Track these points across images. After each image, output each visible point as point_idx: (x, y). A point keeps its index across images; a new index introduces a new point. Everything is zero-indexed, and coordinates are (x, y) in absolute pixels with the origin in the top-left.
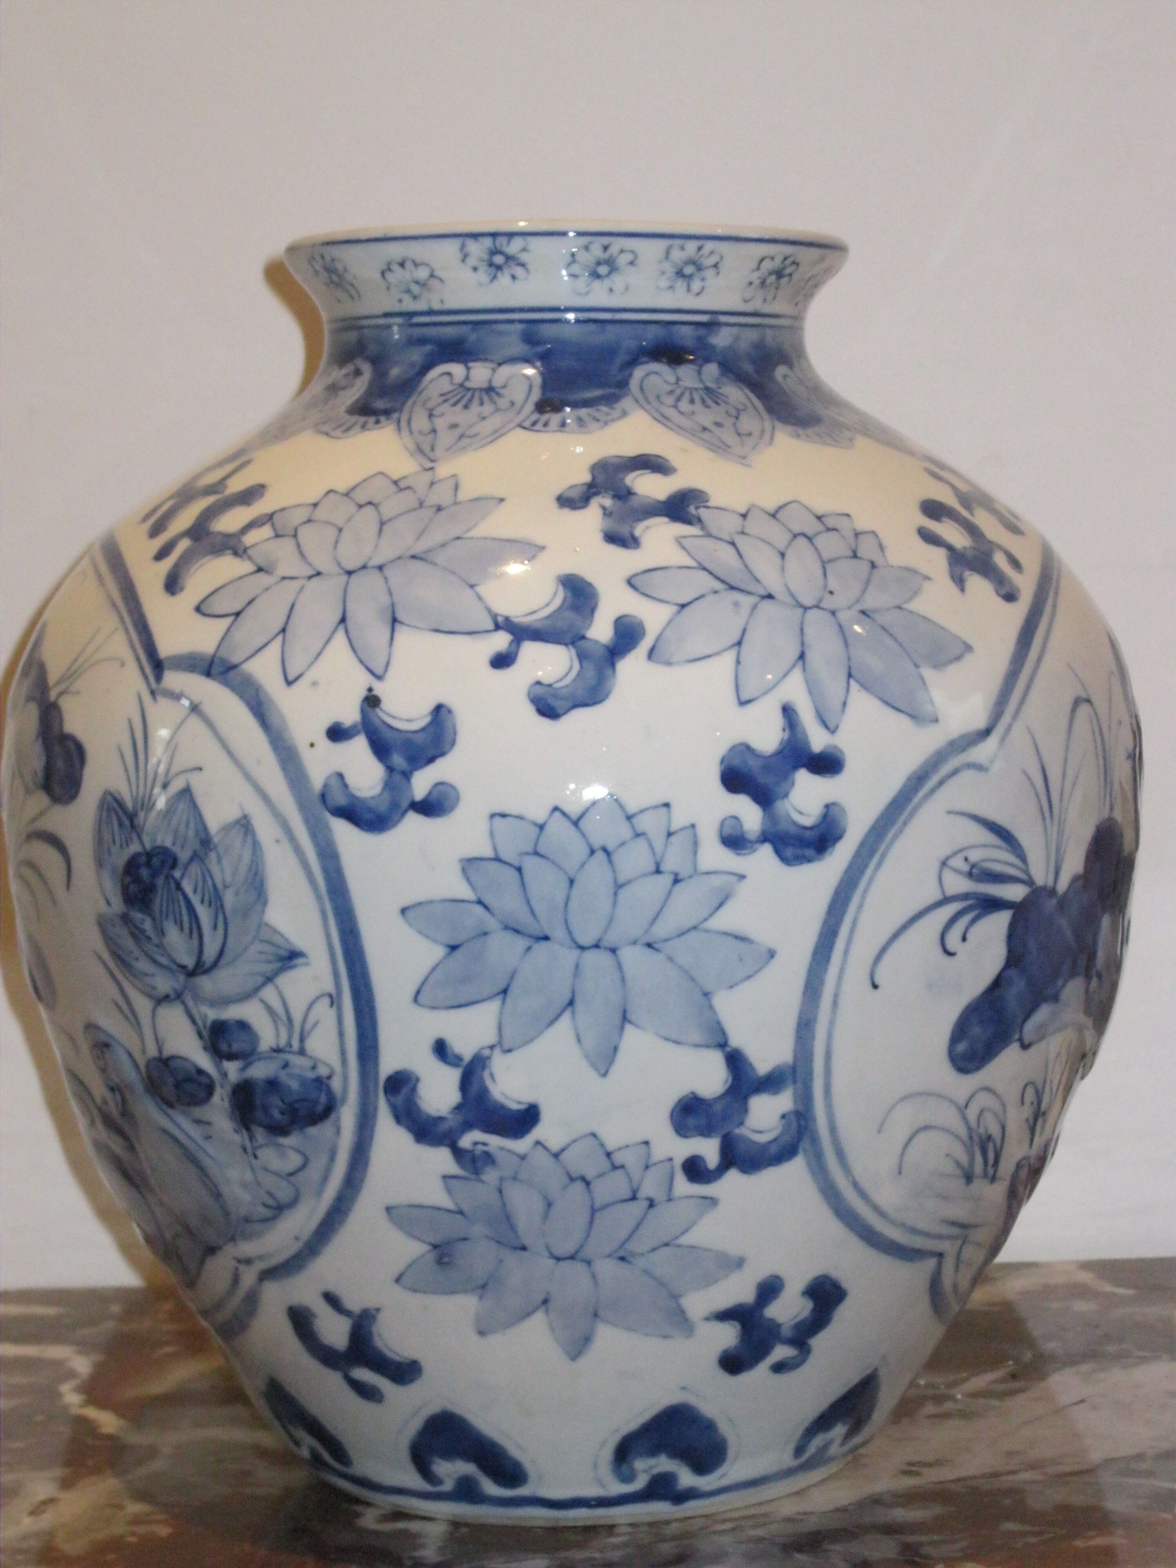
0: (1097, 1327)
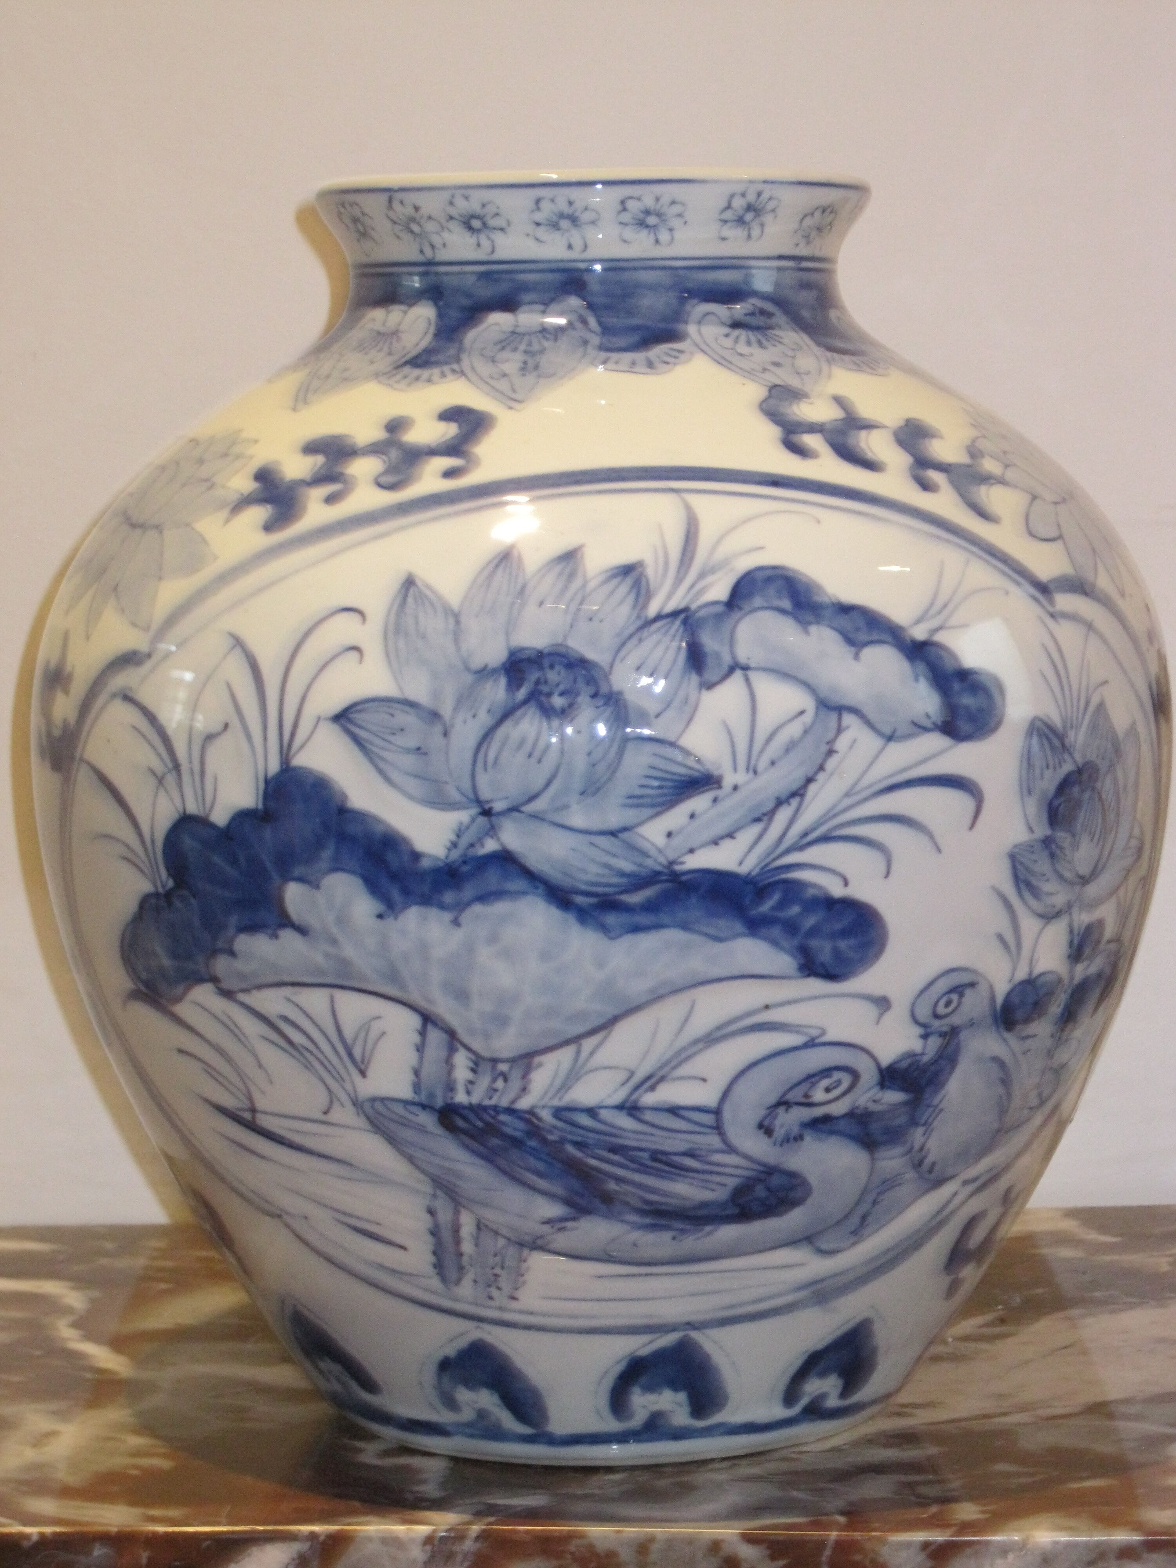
0: (1084, 1273)
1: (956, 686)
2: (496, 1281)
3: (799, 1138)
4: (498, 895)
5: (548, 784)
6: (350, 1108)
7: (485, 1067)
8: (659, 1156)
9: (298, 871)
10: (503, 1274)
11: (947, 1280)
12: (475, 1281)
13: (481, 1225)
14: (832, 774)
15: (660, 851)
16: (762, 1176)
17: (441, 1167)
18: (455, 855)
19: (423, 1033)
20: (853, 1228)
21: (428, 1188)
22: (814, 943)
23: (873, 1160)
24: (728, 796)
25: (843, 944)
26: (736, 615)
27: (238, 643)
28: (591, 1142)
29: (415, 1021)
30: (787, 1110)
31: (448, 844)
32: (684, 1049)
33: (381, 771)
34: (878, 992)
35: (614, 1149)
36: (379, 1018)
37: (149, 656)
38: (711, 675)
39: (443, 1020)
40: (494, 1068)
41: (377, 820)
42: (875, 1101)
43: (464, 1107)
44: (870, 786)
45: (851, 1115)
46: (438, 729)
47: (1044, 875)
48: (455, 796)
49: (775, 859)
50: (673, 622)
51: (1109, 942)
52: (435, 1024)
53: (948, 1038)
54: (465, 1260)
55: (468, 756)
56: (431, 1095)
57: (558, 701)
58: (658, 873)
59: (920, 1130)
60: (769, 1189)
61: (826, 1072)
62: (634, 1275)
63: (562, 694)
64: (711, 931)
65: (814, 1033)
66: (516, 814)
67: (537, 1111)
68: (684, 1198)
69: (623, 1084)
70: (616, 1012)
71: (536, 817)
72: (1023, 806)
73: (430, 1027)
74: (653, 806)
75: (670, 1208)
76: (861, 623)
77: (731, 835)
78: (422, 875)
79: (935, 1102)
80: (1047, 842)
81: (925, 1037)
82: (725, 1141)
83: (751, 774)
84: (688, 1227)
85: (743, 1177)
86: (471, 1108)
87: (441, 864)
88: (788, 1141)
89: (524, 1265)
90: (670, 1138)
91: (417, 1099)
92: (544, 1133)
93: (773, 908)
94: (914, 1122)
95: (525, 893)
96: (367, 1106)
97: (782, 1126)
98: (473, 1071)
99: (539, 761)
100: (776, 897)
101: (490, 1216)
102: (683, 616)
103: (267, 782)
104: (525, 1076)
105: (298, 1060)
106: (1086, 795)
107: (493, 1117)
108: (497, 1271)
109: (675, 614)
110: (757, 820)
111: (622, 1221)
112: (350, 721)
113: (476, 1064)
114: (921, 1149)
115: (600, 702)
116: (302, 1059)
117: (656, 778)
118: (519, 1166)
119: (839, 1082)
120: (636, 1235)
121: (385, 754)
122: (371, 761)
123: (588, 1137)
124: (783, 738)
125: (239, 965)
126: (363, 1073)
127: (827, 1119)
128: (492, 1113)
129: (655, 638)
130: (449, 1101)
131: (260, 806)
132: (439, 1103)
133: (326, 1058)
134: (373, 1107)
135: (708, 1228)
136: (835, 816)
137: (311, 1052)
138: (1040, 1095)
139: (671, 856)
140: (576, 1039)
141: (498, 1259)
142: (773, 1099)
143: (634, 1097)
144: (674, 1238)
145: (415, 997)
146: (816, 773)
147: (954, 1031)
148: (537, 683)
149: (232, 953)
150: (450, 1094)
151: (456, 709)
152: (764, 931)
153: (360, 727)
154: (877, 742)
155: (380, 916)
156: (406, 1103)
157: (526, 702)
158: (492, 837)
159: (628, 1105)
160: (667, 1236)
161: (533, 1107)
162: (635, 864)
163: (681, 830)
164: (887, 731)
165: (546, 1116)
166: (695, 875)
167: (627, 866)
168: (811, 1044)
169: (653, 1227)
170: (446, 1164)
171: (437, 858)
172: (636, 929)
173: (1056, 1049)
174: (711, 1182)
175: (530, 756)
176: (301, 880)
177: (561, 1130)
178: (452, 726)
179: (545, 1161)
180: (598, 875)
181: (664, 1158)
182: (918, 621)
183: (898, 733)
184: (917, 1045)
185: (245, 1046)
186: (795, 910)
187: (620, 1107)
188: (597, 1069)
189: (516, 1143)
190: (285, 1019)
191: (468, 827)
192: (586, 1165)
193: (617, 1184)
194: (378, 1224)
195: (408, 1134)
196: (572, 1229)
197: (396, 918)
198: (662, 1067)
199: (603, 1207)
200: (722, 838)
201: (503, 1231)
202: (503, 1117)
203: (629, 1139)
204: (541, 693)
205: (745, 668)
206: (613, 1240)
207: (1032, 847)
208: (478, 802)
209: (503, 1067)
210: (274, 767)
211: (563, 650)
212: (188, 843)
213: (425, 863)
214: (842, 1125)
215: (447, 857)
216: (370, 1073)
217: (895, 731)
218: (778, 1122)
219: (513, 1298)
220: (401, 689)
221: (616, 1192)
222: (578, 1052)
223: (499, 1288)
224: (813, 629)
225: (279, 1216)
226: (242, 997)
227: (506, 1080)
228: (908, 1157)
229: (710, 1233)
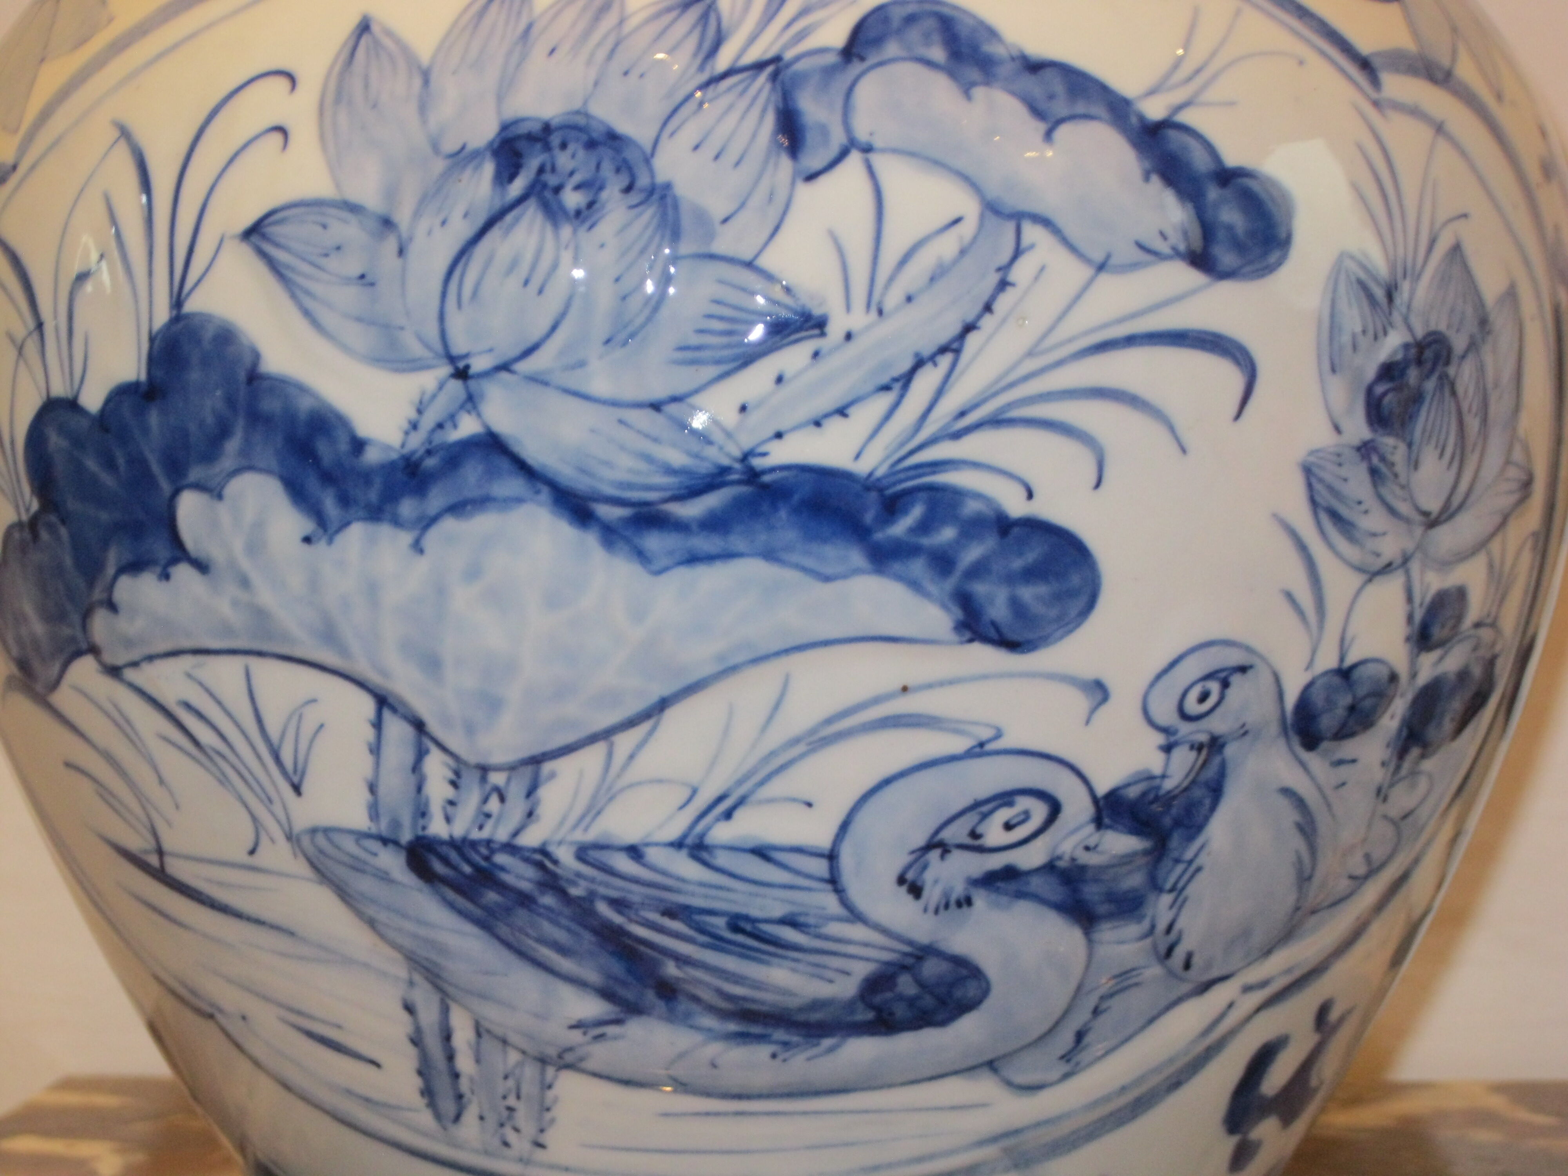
1: (1213, 193)
2: (510, 1118)
3: (966, 902)
4: (482, 502)
5: (554, 328)
6: (283, 845)
7: (470, 779)
8: (743, 924)
9: (195, 473)
10: (522, 1108)
11: (1230, 1143)
12: (482, 1118)
13: (481, 1029)
14: (1004, 320)
15: (729, 435)
16: (910, 961)
17: (415, 936)
18: (416, 442)
19: (378, 724)
20: (1062, 1052)
21: (401, 971)
22: (980, 589)
23: (1090, 941)
24: (837, 348)
25: (1028, 593)
26: (857, 67)
27: (125, 133)
28: (636, 899)
29: (366, 705)
30: (942, 857)
31: (406, 425)
32: (773, 754)
33: (307, 313)
34: (1089, 673)
35: (671, 912)
36: (314, 701)
37: (14, 167)
38: (813, 160)
39: (404, 704)
40: (484, 779)
41: (302, 389)
42: (1087, 848)
43: (442, 843)
44: (1070, 340)
45: (1050, 867)
46: (390, 245)
47: (1360, 503)
48: (417, 350)
49: (912, 453)
50: (754, 78)
51: (1478, 625)
52: (394, 710)
53: (1204, 752)
54: (464, 1085)
55: (436, 285)
56: (396, 824)
57: (572, 199)
58: (724, 470)
59: (1166, 899)
60: (921, 984)
61: (1006, 798)
62: (717, 1114)
63: (578, 187)
64: (809, 562)
65: (985, 734)
66: (504, 375)
67: (552, 849)
68: (786, 992)
69: (681, 808)
70: (666, 690)
71: (538, 380)
72: (1324, 390)
73: (387, 714)
74: (718, 362)
75: (764, 1008)
76: (1058, 87)
77: (842, 412)
78: (366, 477)
79: (1189, 855)
80: (1365, 449)
81: (1168, 749)
82: (845, 903)
83: (874, 313)
84: (795, 1039)
85: (877, 961)
86: (453, 843)
87: (394, 456)
88: (947, 906)
89: (550, 1094)
90: (757, 895)
91: (374, 830)
92: (563, 884)
93: (912, 530)
94: (1155, 885)
95: (519, 500)
96: (306, 841)
97: (936, 882)
98: (454, 784)
99: (540, 292)
100: (917, 512)
101: (492, 1014)
102: (770, 69)
103: (152, 339)
104: (531, 791)
105: (211, 773)
106: (1430, 385)
107: (487, 859)
108: (512, 1101)
109: (759, 66)
110: (886, 388)
111: (691, 1027)
112: (264, 237)
113: (457, 773)
114: (1169, 929)
115: (634, 198)
116: (213, 769)
117: (721, 318)
118: (527, 935)
119: (1026, 816)
120: (714, 1049)
121: (317, 288)
122: (293, 296)
123: (630, 892)
124: (924, 261)
125: (124, 625)
126: (297, 789)
127: (1010, 873)
128: (484, 851)
129: (724, 102)
130: (420, 833)
131: (143, 377)
132: (406, 836)
133: (247, 768)
134: (312, 841)
135: (827, 1042)
136: (1012, 385)
137: (223, 757)
138: (1367, 857)
139: (746, 442)
140: (606, 734)
141: (511, 1083)
142: (920, 839)
143: (699, 828)
144: (774, 1056)
145: (362, 668)
146: (979, 317)
147: (1215, 744)
148: (541, 170)
149: (112, 607)
150: (421, 822)
151: (417, 214)
152: (897, 567)
153: (277, 245)
154: (1080, 272)
155: (307, 540)
156: (361, 836)
157: (521, 200)
158: (469, 412)
159: (689, 841)
160: (763, 1052)
161: (544, 844)
162: (689, 454)
163: (761, 403)
164: (1098, 256)
165: (565, 856)
166: (785, 474)
167: (677, 458)
168: (979, 750)
169: (743, 1037)
170: (422, 931)
171: (388, 448)
172: (693, 559)
173: (1392, 785)
174: (825, 967)
175: (526, 283)
176: (199, 487)
177: (593, 880)
178: (411, 239)
179: (569, 930)
180: (630, 471)
181: (748, 927)
182: (1152, 92)
183: (1113, 261)
184: (1155, 762)
185: (140, 751)
186: (947, 534)
187: (678, 844)
188: (639, 784)
189: (525, 900)
190: (188, 706)
191: (434, 397)
192: (629, 935)
193: (679, 967)
194: (339, 1027)
195: (364, 885)
196: (615, 1038)
197: (330, 541)
198: (740, 782)
199: (660, 1006)
200: (827, 416)
201: (513, 1038)
202: (501, 859)
203: (693, 894)
204: (545, 186)
205: (867, 149)
206: (681, 1056)
207: (1339, 455)
208: (452, 359)
209: (497, 779)
210: (162, 315)
211: (581, 121)
212: (55, 441)
213: (372, 456)
214: (1036, 884)
215: (403, 445)
216: (305, 788)
217: (1108, 256)
218: (929, 876)
219: (540, 1145)
220: (338, 185)
221: (678, 979)
222: (610, 755)
223: (517, 1130)
224: (979, 92)
225: (211, 1017)
226: (130, 674)
227: (502, 799)
228: (1148, 941)
229: (831, 1050)
